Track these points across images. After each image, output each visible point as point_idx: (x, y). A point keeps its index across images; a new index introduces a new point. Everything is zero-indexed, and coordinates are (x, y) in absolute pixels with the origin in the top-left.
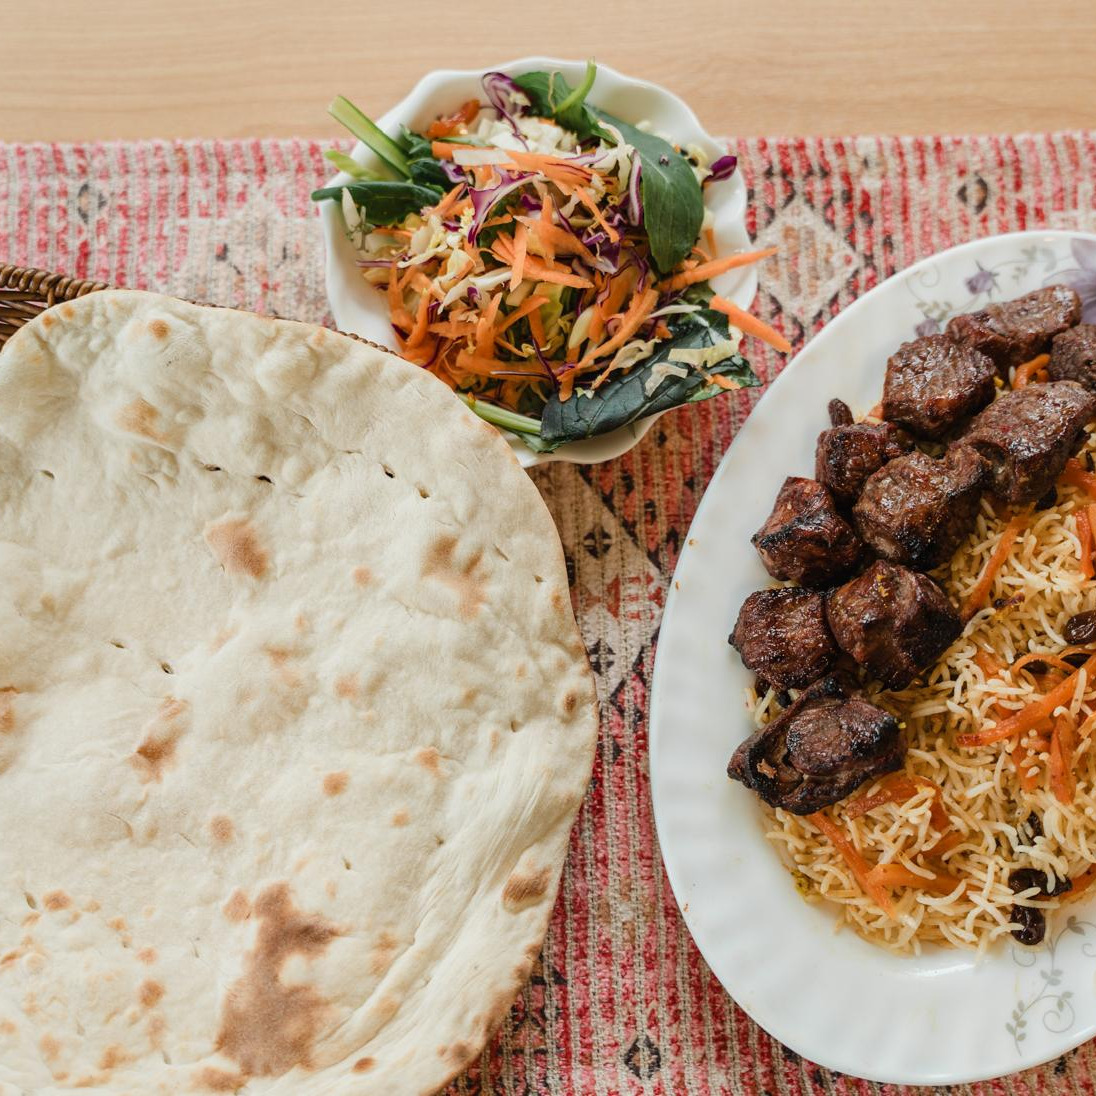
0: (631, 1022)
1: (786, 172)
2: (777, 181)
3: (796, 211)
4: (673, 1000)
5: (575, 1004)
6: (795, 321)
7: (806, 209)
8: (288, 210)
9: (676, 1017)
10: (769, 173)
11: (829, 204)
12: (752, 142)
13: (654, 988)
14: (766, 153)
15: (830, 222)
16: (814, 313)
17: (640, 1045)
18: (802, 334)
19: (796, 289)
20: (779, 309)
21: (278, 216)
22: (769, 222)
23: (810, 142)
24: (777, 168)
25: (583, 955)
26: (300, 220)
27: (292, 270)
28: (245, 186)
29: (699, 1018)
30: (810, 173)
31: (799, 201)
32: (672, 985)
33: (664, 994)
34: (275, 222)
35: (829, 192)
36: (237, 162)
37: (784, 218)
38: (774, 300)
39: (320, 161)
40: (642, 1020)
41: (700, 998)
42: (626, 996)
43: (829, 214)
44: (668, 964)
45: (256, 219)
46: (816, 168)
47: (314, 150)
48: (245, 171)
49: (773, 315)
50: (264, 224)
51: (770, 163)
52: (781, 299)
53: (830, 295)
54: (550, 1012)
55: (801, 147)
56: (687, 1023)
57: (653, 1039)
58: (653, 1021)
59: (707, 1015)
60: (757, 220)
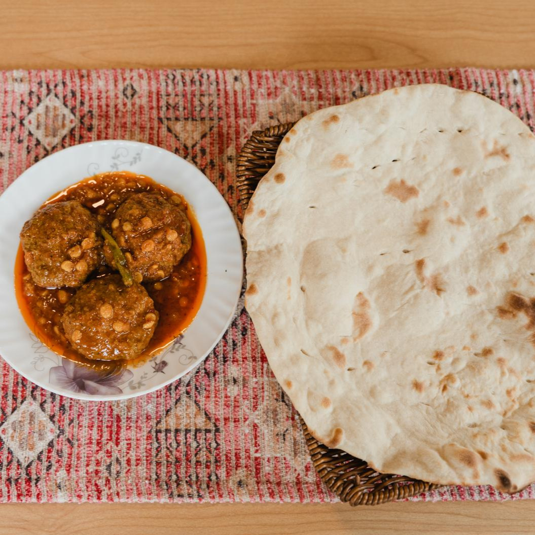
0: (133, 105)
1: (28, 481)
2: (34, 477)
3: (27, 459)
4: (116, 112)
5: (155, 112)
6: (34, 398)
7: (22, 461)
8: (284, 461)
9: (116, 106)
10: (37, 480)
11: (10, 463)
12: (44, 500)
13: (124, 116)
14: (38, 492)
15: (10, 452)
16: (25, 402)
17: (130, 97)
18: (32, 392)
19: (32, 417)
20: (42, 405)
21: (288, 458)
22: (41, 453)
23: (14, 499)
24: (33, 483)
25: (152, 128)
26: (278, 455)
27: (281, 428)
28: (306, 475)
29: (107, 106)
30: (17, 480)
31: (25, 464)
32: (117, 116)
33: (120, 114)
34: (290, 455)
35: (8, 469)
36: (311, 488)
37: (33, 455)
38: (43, 410)
39: (269, 488)
40: (129, 106)
41: (107, 112)
42: (135, 113)
43: (10, 457)
44: (118, 124)
45: (299, 457)
46: (13, 483)
47: (272, 494)
48: (307, 483)
49: (45, 402)
50: (296, 454)
51: (36, 486)
52: (40, 410)
53: (16, 412)
54: (164, 109)
55: (19, 496)
56: (112, 104)
57: (125, 99)
58: (125, 105)
59: (104, 107)
60: (47, 454)
